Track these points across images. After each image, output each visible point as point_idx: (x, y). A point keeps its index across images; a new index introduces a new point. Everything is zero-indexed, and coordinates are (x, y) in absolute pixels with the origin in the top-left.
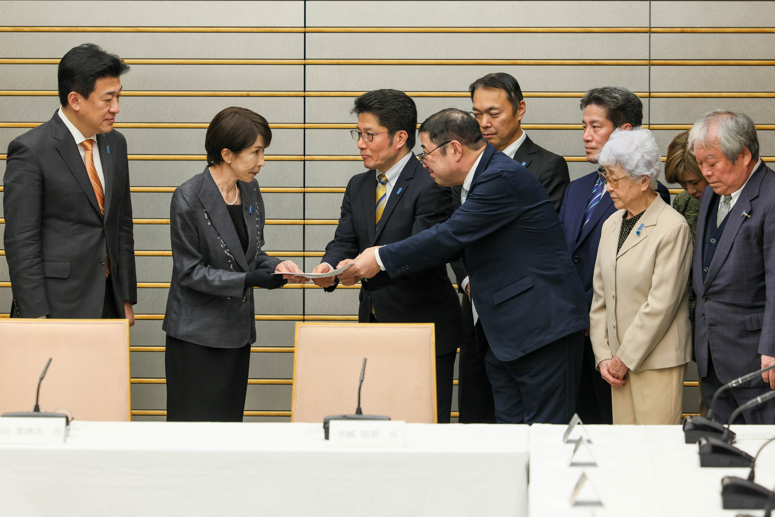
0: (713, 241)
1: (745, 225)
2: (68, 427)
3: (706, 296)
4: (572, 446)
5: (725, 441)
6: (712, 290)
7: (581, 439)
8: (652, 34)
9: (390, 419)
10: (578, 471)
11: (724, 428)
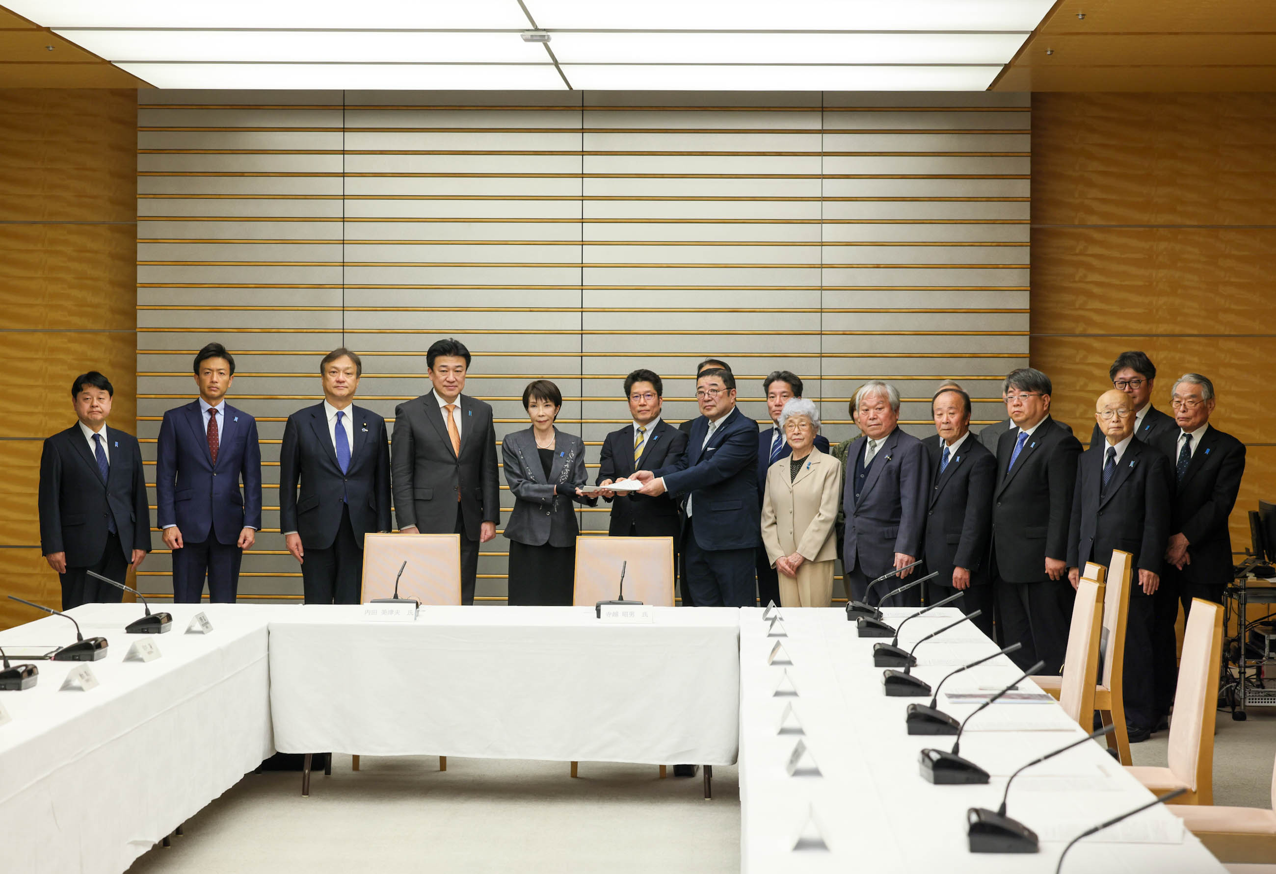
0: (862, 476)
1: (887, 465)
2: (418, 609)
3: (856, 514)
4: (770, 622)
5: (876, 619)
6: (861, 509)
7: (776, 617)
8: (822, 336)
9: (643, 604)
10: (774, 640)
11: (875, 609)
